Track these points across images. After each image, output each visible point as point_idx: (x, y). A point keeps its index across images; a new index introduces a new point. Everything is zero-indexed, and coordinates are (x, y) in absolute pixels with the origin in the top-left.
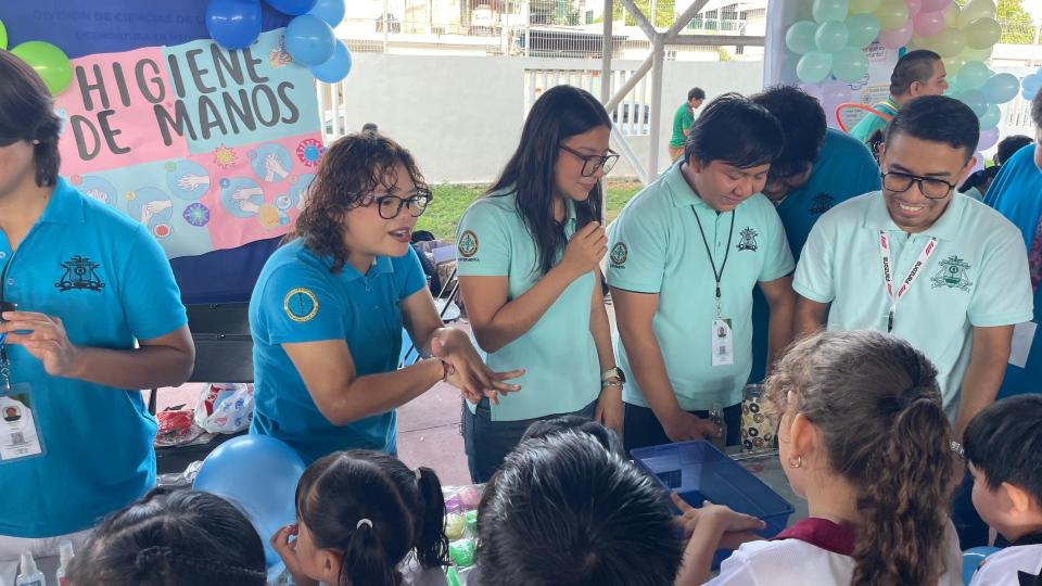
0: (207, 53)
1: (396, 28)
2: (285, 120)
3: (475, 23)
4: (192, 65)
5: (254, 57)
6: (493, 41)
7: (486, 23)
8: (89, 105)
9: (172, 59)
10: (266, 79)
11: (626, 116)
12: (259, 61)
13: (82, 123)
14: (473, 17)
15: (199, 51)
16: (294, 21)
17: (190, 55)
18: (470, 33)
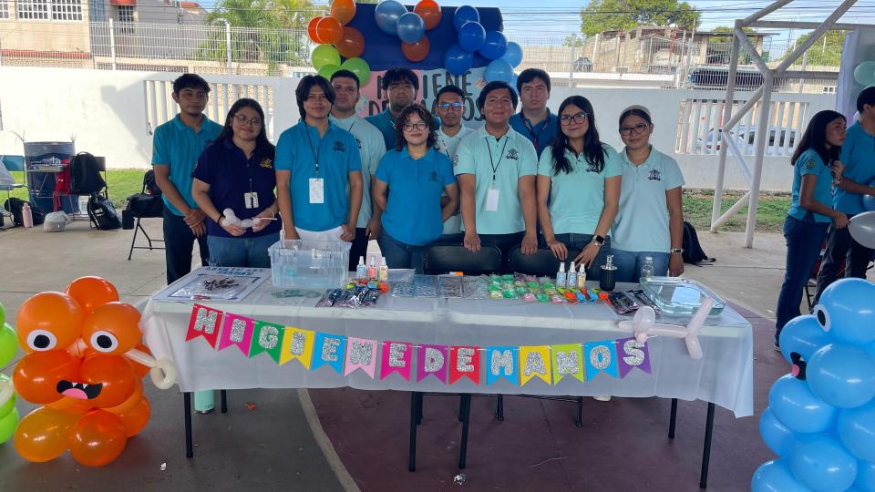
0: (444, 77)
1: (589, 69)
2: (476, 119)
3: (657, 63)
4: (435, 81)
5: (468, 81)
6: (669, 78)
7: (664, 63)
8: (379, 97)
9: (425, 77)
10: (471, 94)
11: (772, 141)
12: (469, 84)
13: (374, 106)
14: (655, 57)
15: (440, 75)
16: (491, 64)
17: (435, 77)
18: (650, 72)
